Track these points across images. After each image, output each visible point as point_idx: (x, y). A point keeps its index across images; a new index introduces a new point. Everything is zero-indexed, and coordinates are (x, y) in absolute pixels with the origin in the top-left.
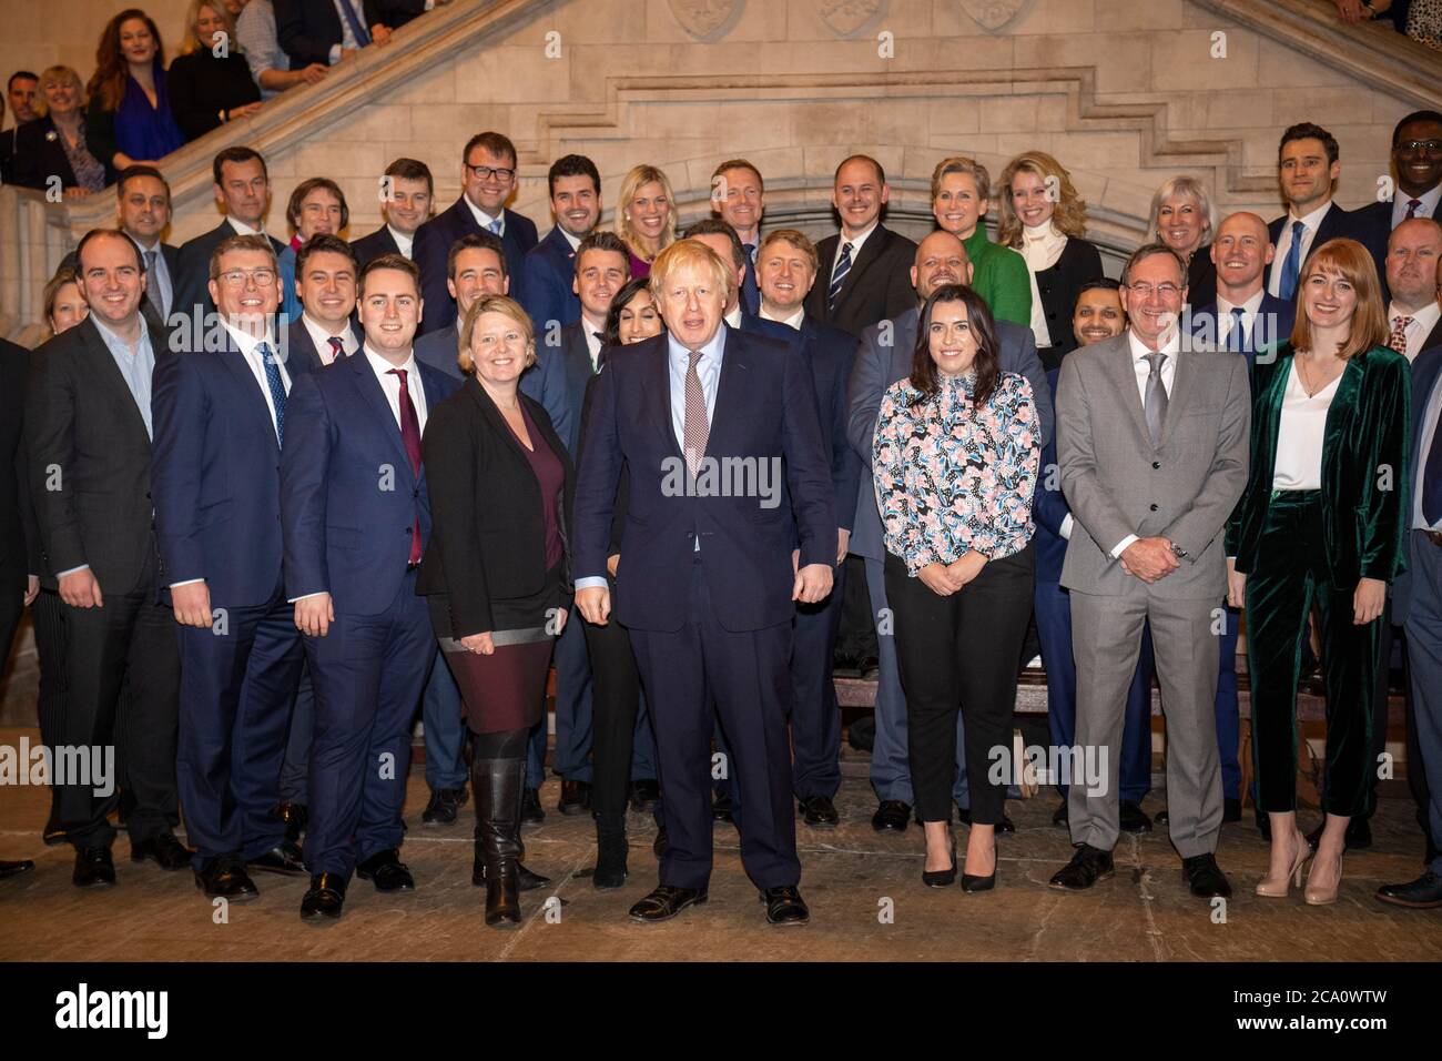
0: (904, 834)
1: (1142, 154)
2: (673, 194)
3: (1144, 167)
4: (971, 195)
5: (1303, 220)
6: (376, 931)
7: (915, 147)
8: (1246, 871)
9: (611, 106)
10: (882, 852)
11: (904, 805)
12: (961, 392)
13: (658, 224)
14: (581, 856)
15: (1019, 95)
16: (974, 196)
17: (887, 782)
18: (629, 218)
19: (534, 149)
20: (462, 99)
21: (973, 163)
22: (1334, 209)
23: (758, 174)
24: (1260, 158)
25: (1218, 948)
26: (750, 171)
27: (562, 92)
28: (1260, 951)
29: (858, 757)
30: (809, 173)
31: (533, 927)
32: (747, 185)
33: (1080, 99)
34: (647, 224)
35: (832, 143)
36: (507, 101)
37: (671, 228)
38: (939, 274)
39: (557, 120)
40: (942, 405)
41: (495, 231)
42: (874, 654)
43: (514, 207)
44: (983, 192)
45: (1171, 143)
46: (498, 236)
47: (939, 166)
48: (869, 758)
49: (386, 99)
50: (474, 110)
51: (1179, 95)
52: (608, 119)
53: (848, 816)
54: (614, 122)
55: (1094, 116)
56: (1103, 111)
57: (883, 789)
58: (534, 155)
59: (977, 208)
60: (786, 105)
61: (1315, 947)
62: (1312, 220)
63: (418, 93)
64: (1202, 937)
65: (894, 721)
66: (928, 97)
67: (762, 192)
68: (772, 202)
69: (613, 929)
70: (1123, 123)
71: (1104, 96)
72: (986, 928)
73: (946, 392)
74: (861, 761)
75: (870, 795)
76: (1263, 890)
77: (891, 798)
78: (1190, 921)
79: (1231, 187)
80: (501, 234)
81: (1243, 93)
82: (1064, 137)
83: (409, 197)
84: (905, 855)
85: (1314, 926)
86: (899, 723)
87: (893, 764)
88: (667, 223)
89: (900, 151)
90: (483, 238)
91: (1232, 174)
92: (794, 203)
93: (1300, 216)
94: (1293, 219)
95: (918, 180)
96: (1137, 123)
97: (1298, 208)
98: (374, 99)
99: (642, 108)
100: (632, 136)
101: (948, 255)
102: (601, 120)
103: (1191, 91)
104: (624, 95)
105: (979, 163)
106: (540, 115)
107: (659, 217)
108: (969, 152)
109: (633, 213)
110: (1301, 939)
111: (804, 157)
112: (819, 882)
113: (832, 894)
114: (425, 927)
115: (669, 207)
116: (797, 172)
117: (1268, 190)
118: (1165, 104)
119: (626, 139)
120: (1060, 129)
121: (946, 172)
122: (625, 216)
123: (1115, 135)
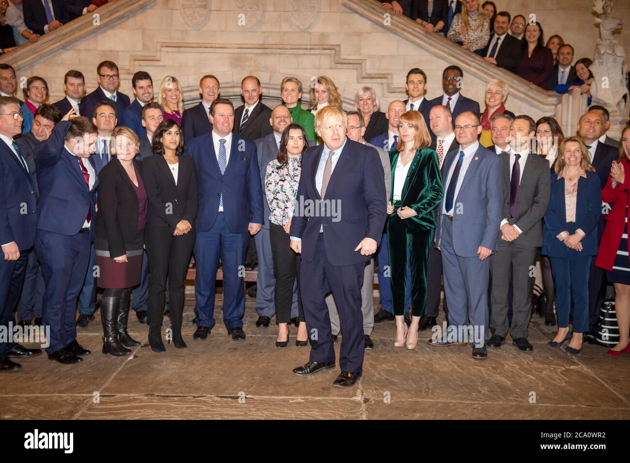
0: (268, 328)
1: (357, 78)
2: (182, 88)
3: (358, 82)
4: (296, 90)
5: (413, 103)
6: (62, 370)
7: (274, 72)
8: (390, 338)
9: (159, 53)
10: (259, 335)
11: (268, 318)
12: (296, 164)
13: (176, 98)
14: (144, 339)
15: (313, 54)
16: (297, 91)
17: (262, 309)
18: (164, 96)
19: (128, 69)
20: (99, 48)
21: (297, 79)
22: (425, 99)
23: (218, 82)
24: (399, 81)
25: (378, 366)
26: (215, 80)
27: (139, 47)
28: (393, 367)
29: (252, 300)
30: (235, 81)
31: (125, 366)
32: (213, 85)
33: (335, 57)
34: (173, 99)
35: (244, 70)
36: (118, 49)
37: (181, 100)
38: (281, 121)
39: (136, 58)
40: (289, 169)
41: (113, 99)
42: (256, 262)
43: (120, 90)
44: (300, 90)
45: (368, 74)
46: (114, 101)
47: (284, 80)
48: (254, 300)
49: (68, 47)
50: (104, 52)
51: (371, 57)
52: (158, 58)
53: (247, 322)
54: (160, 59)
55: (340, 63)
56: (343, 61)
57: (260, 312)
58: (128, 71)
59: (298, 96)
60: (226, 55)
61: (412, 365)
62: (417, 104)
63: (82, 46)
64: (374, 363)
65: (264, 287)
66: (280, 54)
67: (219, 88)
68: (223, 92)
69: (155, 366)
70: (351, 66)
71: (343, 56)
72: (297, 362)
73: (290, 164)
74: (253, 301)
75: (256, 314)
76: (396, 344)
77: (263, 315)
78: (369, 357)
79: (388, 91)
80: (115, 100)
81: (393, 57)
82: (329, 70)
83: (76, 85)
84: (268, 336)
85: (412, 357)
86: (266, 287)
87: (264, 301)
88: (179, 98)
89: (269, 74)
90: (108, 102)
91: (389, 86)
92: (229, 92)
93: (413, 101)
94: (410, 102)
95: (276, 85)
96: (356, 66)
97: (413, 99)
98: (64, 47)
99: (171, 54)
100: (166, 65)
101: (284, 114)
102: (155, 58)
103: (374, 55)
104: (164, 49)
105: (298, 79)
106: (131, 56)
107: (177, 96)
108: (294, 75)
109: (166, 94)
110: (409, 362)
111: (233, 75)
112: (235, 347)
113: (240, 351)
114: (81, 368)
115: (180, 92)
116: (230, 80)
117: (402, 92)
118: (365, 60)
119: (165, 66)
120: (327, 68)
121: (286, 81)
122: (163, 96)
123: (348, 70)
